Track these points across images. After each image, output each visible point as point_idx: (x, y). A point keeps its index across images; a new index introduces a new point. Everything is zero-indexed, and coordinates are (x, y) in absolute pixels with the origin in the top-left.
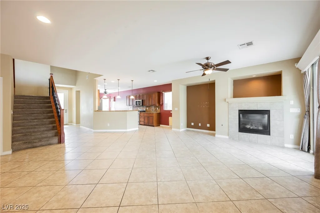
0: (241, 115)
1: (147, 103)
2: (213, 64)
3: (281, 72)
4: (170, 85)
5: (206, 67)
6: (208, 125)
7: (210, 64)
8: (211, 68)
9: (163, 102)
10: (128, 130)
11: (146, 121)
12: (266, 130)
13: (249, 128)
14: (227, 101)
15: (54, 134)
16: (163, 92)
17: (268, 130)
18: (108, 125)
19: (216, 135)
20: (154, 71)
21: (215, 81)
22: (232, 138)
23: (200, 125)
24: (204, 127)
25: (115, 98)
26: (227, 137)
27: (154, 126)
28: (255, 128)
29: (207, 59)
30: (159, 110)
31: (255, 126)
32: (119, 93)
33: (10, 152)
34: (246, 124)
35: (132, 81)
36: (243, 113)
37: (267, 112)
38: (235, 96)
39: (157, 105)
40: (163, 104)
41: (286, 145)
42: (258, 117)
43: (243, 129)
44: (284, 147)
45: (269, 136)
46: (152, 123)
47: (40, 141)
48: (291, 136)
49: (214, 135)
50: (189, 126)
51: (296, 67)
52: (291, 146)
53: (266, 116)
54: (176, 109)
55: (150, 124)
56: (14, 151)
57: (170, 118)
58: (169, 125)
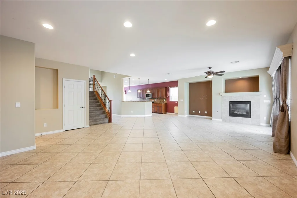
0: (231, 104)
1: (156, 96)
2: (213, 72)
3: (259, 75)
4: (177, 82)
5: (209, 73)
6: (206, 112)
7: (212, 72)
8: (212, 74)
9: (169, 95)
10: (146, 116)
11: (156, 110)
12: (248, 115)
13: (237, 114)
14: (221, 95)
15: (105, 117)
16: (169, 88)
17: (250, 114)
18: (132, 112)
19: (213, 119)
20: (169, 74)
21: (212, 80)
22: (224, 120)
23: (199, 112)
24: (202, 114)
25: (126, 91)
26: (221, 120)
27: (162, 113)
28: (241, 113)
29: (210, 68)
30: (166, 101)
31: (241, 112)
32: (130, 88)
33: (89, 126)
34: (234, 111)
35: (149, 79)
36: (232, 103)
37: (249, 102)
38: (227, 91)
39: (165, 98)
40: (169, 96)
41: (261, 124)
42: (242, 106)
43: (232, 114)
44: (259, 125)
45: (250, 118)
46: (161, 111)
47: (100, 120)
48: (264, 118)
49: (211, 119)
50: (190, 113)
51: (268, 73)
52: (264, 124)
53: (248, 105)
54: (182, 100)
55: (159, 112)
56: (90, 125)
57: (175, 107)
58: (174, 113)
